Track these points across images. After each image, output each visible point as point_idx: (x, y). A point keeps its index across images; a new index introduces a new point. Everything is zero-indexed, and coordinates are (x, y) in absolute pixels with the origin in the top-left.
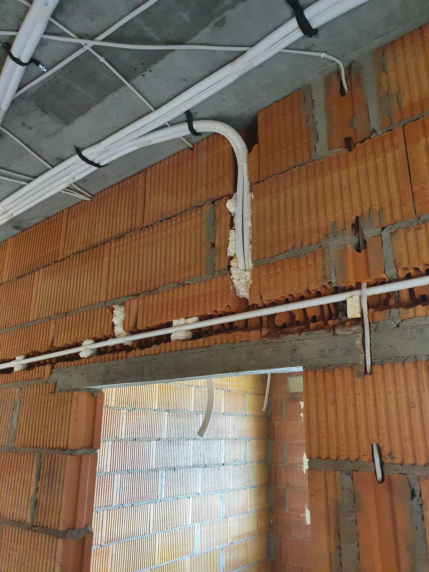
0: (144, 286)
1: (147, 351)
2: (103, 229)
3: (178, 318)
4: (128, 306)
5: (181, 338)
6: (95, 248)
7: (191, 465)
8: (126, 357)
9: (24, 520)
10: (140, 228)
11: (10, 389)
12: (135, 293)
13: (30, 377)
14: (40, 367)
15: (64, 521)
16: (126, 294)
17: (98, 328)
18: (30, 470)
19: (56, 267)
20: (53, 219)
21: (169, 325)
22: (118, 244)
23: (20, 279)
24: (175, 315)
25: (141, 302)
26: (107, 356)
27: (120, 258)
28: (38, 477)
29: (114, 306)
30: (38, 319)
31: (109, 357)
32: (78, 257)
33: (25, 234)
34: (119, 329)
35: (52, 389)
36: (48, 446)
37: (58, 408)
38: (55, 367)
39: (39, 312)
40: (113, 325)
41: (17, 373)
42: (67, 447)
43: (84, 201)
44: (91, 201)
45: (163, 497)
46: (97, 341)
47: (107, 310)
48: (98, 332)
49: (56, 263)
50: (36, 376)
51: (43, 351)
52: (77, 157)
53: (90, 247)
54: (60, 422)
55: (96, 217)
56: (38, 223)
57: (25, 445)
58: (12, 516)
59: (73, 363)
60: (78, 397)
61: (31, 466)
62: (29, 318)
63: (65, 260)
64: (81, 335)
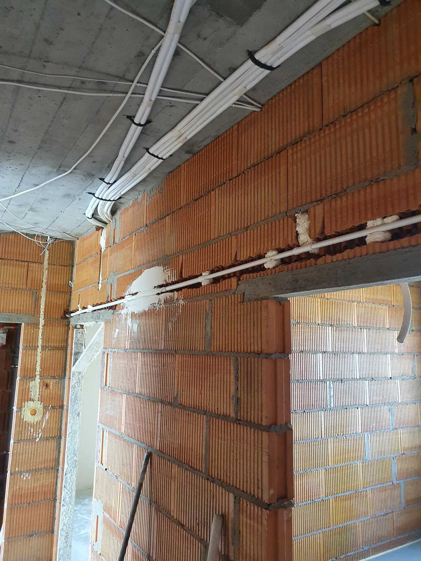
0: (329, 189)
1: (339, 256)
2: (277, 136)
3: (373, 218)
4: (312, 213)
5: (379, 240)
6: (270, 159)
7: (358, 377)
8: (316, 264)
9: (228, 414)
10: (319, 128)
11: (201, 301)
12: (319, 198)
13: (218, 289)
14: (227, 280)
15: (267, 417)
16: (309, 201)
17: (281, 239)
18: (228, 371)
19: (231, 185)
20: (223, 137)
21: (362, 227)
22: (295, 150)
23: (198, 200)
24: (370, 216)
25: (327, 207)
26: (294, 265)
27: (299, 164)
28: (237, 378)
29: (296, 215)
30: (219, 237)
31: (296, 266)
32: (253, 171)
33: (197, 157)
34: (304, 238)
35: (241, 299)
36: (242, 350)
37: (249, 316)
38: (241, 278)
39: (219, 230)
40: (297, 234)
41: (206, 287)
42: (261, 351)
43: (253, 113)
44: (261, 111)
45: (332, 406)
46: (280, 251)
47: (290, 219)
48: (281, 242)
49: (231, 181)
50: (224, 289)
51: (227, 265)
52: (250, 62)
53: (264, 158)
54: (252, 328)
55: (268, 127)
56: (209, 144)
57: (221, 350)
58: (216, 410)
59: (258, 274)
60: (268, 305)
61: (229, 368)
62: (210, 236)
63: (240, 176)
64: (264, 247)
